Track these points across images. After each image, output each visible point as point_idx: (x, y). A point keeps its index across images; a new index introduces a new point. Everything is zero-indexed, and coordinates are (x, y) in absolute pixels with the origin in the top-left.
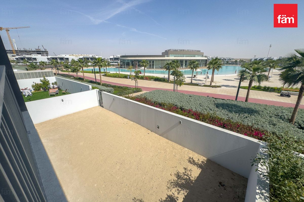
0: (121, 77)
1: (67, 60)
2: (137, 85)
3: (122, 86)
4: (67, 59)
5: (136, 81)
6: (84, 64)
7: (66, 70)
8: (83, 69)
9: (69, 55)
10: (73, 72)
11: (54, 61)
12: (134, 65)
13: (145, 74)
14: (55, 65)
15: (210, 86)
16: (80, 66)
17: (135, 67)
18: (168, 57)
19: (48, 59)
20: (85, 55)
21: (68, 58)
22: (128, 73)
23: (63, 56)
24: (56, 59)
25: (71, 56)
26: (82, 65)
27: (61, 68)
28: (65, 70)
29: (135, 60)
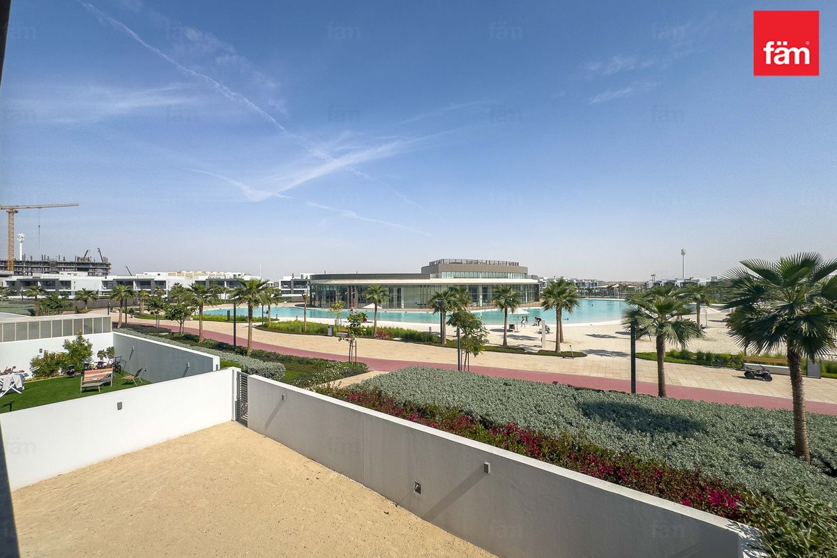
0: (308, 333)
1: (159, 287)
2: (354, 355)
3: (311, 357)
4: (162, 283)
5: (351, 342)
6: (207, 297)
7: (152, 313)
8: (201, 311)
9: (169, 275)
10: (170, 319)
11: (123, 288)
12: (348, 297)
13: (377, 322)
14: (122, 301)
15: (556, 353)
16: (195, 302)
17: (350, 303)
18: (437, 277)
19: (105, 283)
20: (215, 273)
21: (165, 282)
22: (331, 322)
23: (153, 276)
24: (130, 283)
25: (174, 275)
26: (200, 300)
27: (137, 309)
28: (149, 313)
29: (350, 286)
